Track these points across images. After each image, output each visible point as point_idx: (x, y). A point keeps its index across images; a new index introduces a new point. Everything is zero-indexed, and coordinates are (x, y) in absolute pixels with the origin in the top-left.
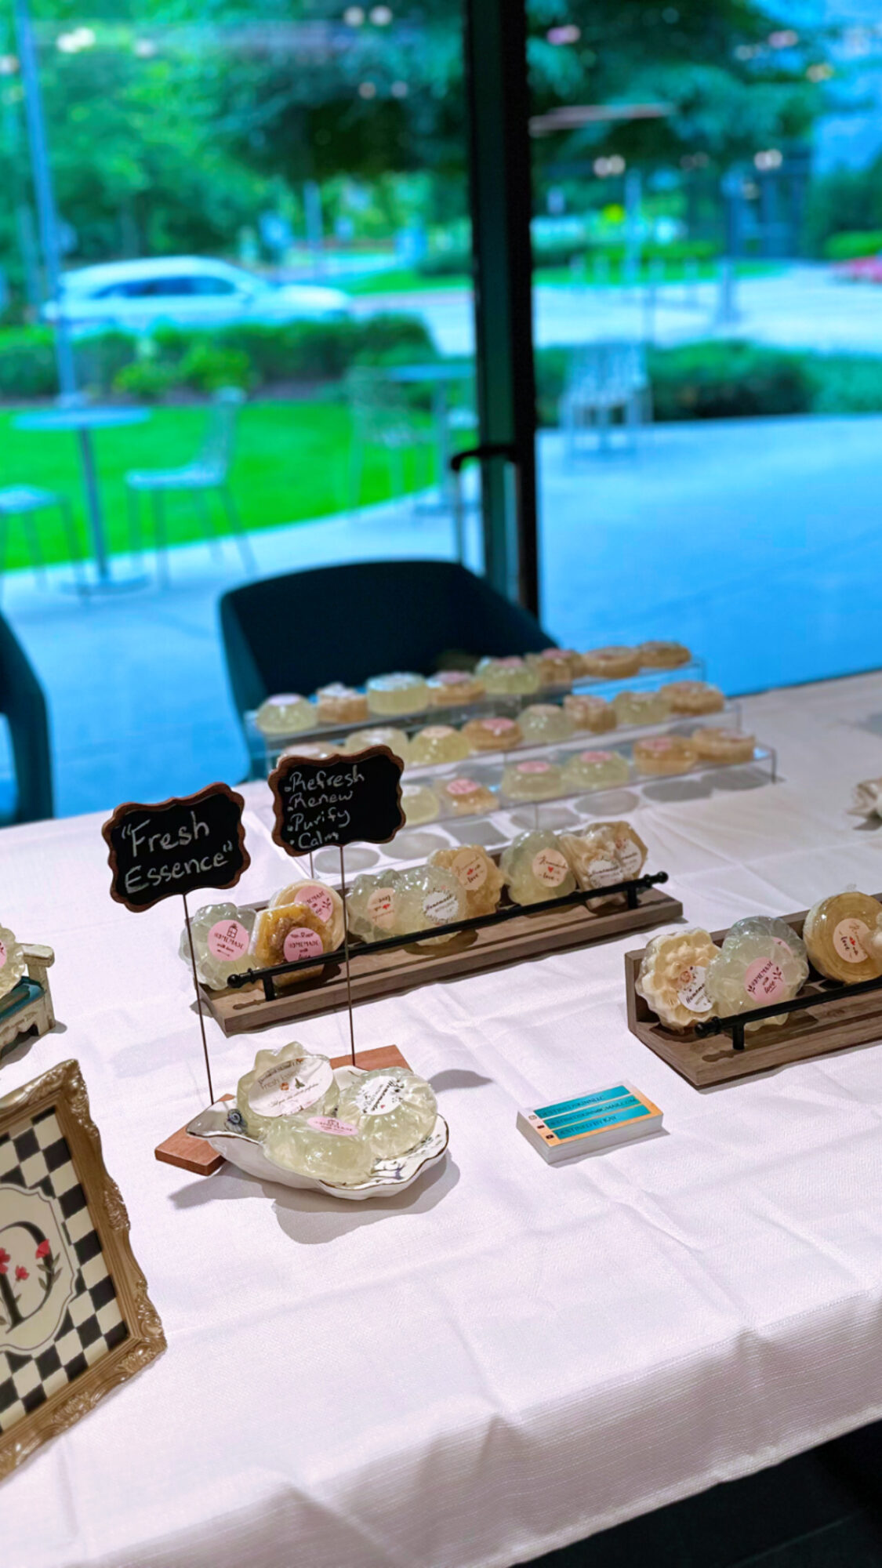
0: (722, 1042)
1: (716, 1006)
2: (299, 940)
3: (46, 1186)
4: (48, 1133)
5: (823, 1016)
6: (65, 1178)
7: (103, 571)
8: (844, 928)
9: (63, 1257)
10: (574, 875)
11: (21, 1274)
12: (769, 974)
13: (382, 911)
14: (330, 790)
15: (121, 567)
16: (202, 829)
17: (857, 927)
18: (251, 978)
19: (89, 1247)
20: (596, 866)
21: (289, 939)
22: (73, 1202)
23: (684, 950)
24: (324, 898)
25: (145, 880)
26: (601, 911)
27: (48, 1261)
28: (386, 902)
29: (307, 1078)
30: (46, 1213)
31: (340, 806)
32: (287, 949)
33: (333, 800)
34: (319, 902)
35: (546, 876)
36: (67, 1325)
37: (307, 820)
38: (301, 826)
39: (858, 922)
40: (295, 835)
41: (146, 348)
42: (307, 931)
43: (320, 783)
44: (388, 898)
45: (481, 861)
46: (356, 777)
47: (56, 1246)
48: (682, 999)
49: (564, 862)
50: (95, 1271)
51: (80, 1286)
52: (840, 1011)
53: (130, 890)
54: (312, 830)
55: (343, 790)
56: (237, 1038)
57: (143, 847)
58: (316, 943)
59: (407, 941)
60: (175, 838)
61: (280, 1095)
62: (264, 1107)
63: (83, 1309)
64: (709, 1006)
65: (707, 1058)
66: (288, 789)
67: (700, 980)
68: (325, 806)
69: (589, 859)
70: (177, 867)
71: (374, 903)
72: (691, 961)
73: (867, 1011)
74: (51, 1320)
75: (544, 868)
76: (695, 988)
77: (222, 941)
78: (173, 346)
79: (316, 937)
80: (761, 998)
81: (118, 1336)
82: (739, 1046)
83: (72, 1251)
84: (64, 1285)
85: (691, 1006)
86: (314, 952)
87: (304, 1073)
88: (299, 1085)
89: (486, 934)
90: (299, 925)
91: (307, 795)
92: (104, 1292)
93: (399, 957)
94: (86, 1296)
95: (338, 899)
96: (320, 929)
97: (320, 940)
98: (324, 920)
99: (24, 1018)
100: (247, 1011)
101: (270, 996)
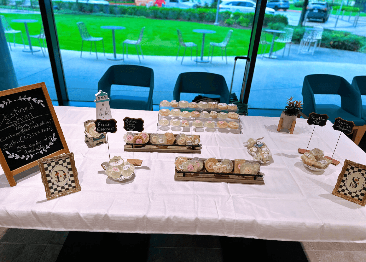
0: (182, 175)
1: (184, 169)
2: (139, 141)
3: (67, 167)
4: (68, 160)
5: (201, 175)
6: (70, 166)
7: (202, 59)
8: (210, 163)
9: (68, 176)
10: (185, 142)
11: (61, 176)
12: (192, 167)
13: (154, 139)
14: (132, 123)
15: (205, 58)
16: (109, 125)
17: (212, 164)
18: (130, 144)
19: (71, 176)
20: (189, 141)
22: (70, 170)
23: (182, 159)
24: (146, 135)
25: (100, 130)
26: (188, 149)
27: (65, 176)
29: (119, 162)
30: (66, 170)
31: (133, 126)
32: (136, 141)
33: (132, 124)
35: (181, 141)
36: (67, 184)
37: (128, 126)
38: (127, 127)
39: (213, 163)
40: (127, 128)
41: (232, 16)
43: (131, 122)
45: (172, 136)
46: (136, 122)
47: (67, 174)
48: (179, 166)
49: (185, 139)
50: (72, 179)
51: (70, 180)
52: (204, 175)
53: (98, 130)
54: (129, 128)
55: (134, 123)
56: (125, 152)
57: (100, 125)
59: (157, 145)
60: (105, 125)
61: (115, 163)
62: (112, 164)
63: (70, 183)
64: (183, 169)
65: (178, 176)
66: (126, 121)
67: (183, 165)
68: (131, 125)
69: (188, 140)
70: (105, 129)
71: (153, 137)
72: (183, 161)
73: (209, 177)
74: (65, 182)
75: (182, 139)
76: (182, 166)
77: (129, 138)
78: (237, 16)
79: (141, 141)
80: (189, 170)
81: (74, 187)
82: (184, 176)
83: (69, 175)
84: (67, 179)
85: (180, 168)
86: (141, 143)
87: (119, 161)
88: (118, 162)
89: (169, 147)
90: (139, 138)
91: (128, 123)
92: (73, 182)
93: (155, 147)
94: (70, 181)
95: (148, 136)
96: (143, 140)
97: (142, 142)
98: (145, 138)
99: (101, 141)
100: (128, 148)
101: (132, 147)
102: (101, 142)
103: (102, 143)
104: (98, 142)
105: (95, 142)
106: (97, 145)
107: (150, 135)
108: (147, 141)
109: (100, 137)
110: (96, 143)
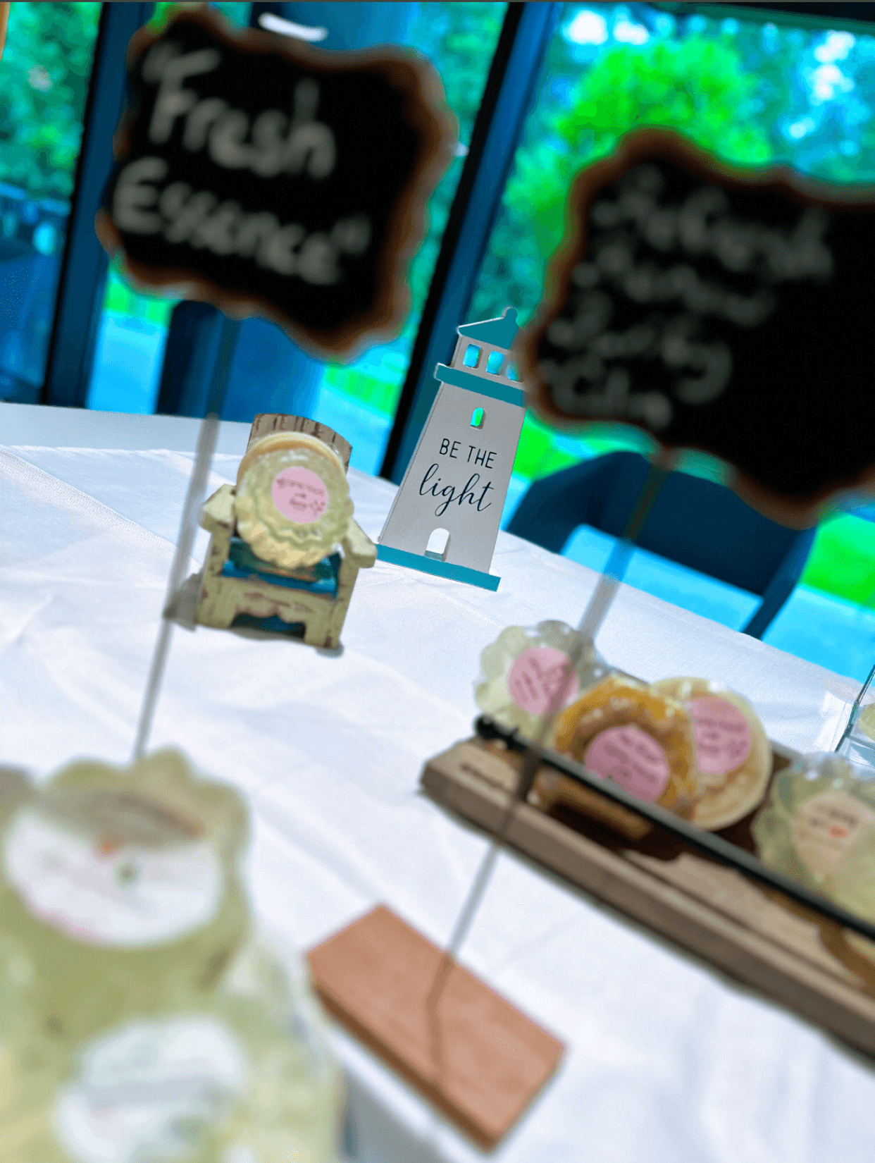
2: (630, 752)
13: (823, 833)
18: (513, 744)
21: (612, 736)
24: (738, 738)
28: (841, 825)
32: (596, 750)
34: (725, 738)
42: (653, 748)
44: (852, 821)
58: (652, 778)
71: (821, 808)
77: (532, 674)
79: (661, 770)
86: (640, 791)
90: (648, 729)
95: (765, 763)
96: (680, 766)
97: (670, 786)
98: (708, 767)
99: (293, 605)
100: (466, 780)
101: (521, 794)
102: (289, 615)
103: (296, 632)
104: (265, 600)
105: (237, 595)
106: (245, 623)
107: (781, 761)
108: (726, 811)
109: (307, 577)
110: (245, 604)
